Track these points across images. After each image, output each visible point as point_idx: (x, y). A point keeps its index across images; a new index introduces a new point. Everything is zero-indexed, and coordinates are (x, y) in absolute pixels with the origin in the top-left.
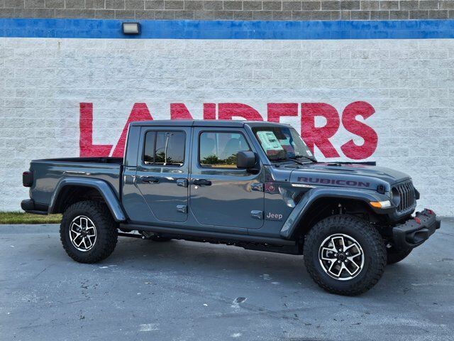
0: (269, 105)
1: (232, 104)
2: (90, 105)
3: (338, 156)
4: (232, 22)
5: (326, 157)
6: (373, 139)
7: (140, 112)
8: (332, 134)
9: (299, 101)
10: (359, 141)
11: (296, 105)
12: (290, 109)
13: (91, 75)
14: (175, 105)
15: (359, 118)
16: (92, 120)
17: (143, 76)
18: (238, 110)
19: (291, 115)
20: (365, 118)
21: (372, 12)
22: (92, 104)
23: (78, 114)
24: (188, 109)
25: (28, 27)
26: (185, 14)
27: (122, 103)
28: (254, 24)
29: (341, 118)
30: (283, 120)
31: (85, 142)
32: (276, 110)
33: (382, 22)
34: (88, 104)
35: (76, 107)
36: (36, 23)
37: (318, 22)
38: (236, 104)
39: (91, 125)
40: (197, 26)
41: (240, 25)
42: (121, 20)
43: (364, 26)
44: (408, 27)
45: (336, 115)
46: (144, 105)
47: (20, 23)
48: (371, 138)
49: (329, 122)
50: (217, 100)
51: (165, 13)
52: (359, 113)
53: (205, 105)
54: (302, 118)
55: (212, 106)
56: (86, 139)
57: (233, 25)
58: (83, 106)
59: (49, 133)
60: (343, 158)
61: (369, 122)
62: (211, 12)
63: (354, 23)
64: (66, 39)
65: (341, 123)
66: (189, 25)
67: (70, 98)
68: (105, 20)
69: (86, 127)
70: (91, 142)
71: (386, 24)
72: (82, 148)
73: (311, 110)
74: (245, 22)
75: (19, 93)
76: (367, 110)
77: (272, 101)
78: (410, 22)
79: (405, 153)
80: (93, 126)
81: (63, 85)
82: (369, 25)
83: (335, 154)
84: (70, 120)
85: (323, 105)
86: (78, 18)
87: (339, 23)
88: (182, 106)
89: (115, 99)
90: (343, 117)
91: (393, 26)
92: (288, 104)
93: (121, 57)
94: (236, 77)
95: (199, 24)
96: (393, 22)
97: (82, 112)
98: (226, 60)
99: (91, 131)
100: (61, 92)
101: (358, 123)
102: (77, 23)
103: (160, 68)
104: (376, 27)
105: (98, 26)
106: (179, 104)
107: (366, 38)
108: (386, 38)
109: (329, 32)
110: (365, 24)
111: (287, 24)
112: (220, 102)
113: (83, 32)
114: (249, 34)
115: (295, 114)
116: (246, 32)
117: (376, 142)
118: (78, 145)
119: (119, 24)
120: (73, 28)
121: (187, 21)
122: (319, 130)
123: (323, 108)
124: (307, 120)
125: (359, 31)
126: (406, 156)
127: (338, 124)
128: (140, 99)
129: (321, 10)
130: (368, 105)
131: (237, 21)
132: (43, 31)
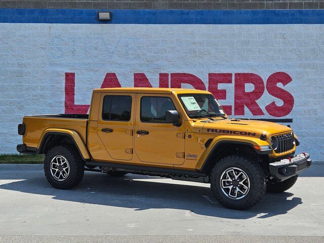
0: (210, 75)
1: (181, 74)
2: (73, 75)
3: (263, 114)
4: (182, 11)
5: (254, 115)
6: (290, 101)
7: (111, 80)
8: (258, 97)
9: (233, 71)
10: (280, 103)
11: (231, 75)
12: (226, 78)
13: (73, 52)
14: (138, 74)
15: (279, 85)
16: (74, 86)
17: (113, 53)
18: (186, 79)
19: (227, 83)
20: (284, 85)
21: (290, 3)
22: (74, 73)
23: (64, 81)
24: (148, 78)
25: (27, 15)
26: (146, 5)
27: (97, 73)
28: (198, 12)
29: (265, 85)
30: (221, 86)
31: (68, 103)
32: (215, 79)
33: (297, 11)
34: (72, 73)
35: (62, 76)
36: (32, 12)
37: (248, 11)
38: (185, 74)
39: (74, 89)
40: (154, 14)
41: (188, 13)
42: (97, 10)
43: (284, 14)
44: (318, 15)
45: (262, 82)
46: (114, 75)
47: (21, 12)
48: (289, 100)
49: (256, 88)
50: (170, 70)
51: (130, 4)
52: (279, 81)
53: (160, 74)
54: (235, 85)
55: (166, 75)
56: (69, 100)
57: (182, 13)
58: (67, 75)
59: (42, 96)
60: (267, 116)
61: (288, 88)
62: (166, 4)
63: (276, 12)
64: (55, 24)
65: (266, 89)
66: (149, 13)
67: (58, 69)
68: (84, 10)
69: (70, 91)
70: (74, 102)
71: (301, 12)
72: (66, 107)
73: (242, 78)
74: (192, 11)
75: (20, 65)
76: (286, 79)
77: (213, 72)
78: (320, 11)
79: (315, 112)
80: (75, 91)
81: (53, 59)
82: (288, 13)
83: (261, 113)
84: (58, 86)
85: (252, 74)
86: (64, 8)
87: (264, 12)
88: (143, 75)
89: (92, 70)
90: (267, 84)
91: (307, 14)
92: (224, 74)
93: (97, 38)
94: (184, 53)
95: (156, 12)
96: (306, 11)
97: (67, 79)
98: (177, 40)
99: (74, 94)
100: (51, 65)
101: (280, 89)
102: (63, 12)
103: (127, 46)
104: (293, 15)
105: (79, 14)
106: (141, 74)
107: (285, 23)
108: (301, 23)
109: (257, 19)
110: (285, 12)
111: (224, 13)
112: (172, 72)
113: (68, 19)
114: (194, 20)
115: (230, 82)
116: (192, 18)
117: (293, 103)
118: (64, 105)
119: (95, 12)
120: (60, 16)
121: (147, 10)
122: (248, 94)
123: (252, 77)
124: (239, 86)
125: (280, 18)
126: (316, 114)
127: (263, 90)
128: (111, 70)
129: (250, 2)
130: (287, 75)
131: (186, 10)
132: (38, 18)
